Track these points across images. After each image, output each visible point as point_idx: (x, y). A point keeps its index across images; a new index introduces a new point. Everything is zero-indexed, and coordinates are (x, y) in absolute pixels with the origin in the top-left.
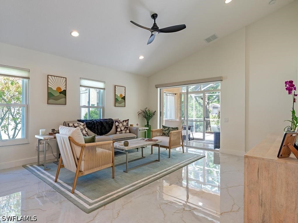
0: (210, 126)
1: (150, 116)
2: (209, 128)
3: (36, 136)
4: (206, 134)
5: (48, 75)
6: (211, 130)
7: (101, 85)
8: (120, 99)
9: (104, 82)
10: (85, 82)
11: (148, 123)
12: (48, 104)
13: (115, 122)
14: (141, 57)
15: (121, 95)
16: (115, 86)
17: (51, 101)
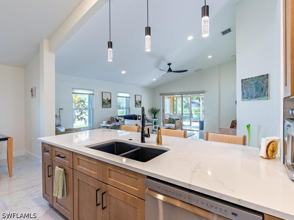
0: (192, 117)
1: (156, 112)
2: (192, 119)
3: (101, 125)
4: (192, 123)
5: (102, 92)
6: (193, 120)
7: (128, 95)
8: (138, 103)
9: (130, 94)
10: (120, 94)
11: (155, 116)
12: (102, 107)
13: (138, 117)
14: (154, 80)
15: (139, 100)
16: (136, 95)
17: (104, 106)
